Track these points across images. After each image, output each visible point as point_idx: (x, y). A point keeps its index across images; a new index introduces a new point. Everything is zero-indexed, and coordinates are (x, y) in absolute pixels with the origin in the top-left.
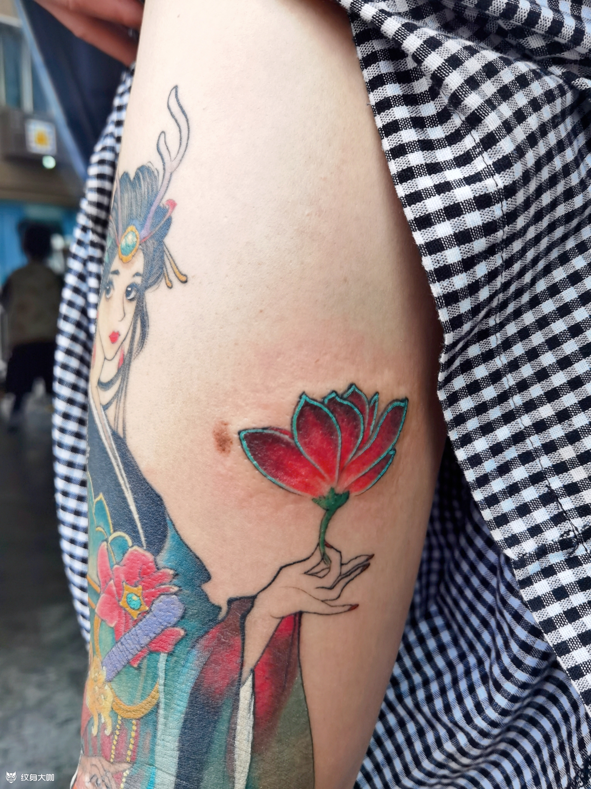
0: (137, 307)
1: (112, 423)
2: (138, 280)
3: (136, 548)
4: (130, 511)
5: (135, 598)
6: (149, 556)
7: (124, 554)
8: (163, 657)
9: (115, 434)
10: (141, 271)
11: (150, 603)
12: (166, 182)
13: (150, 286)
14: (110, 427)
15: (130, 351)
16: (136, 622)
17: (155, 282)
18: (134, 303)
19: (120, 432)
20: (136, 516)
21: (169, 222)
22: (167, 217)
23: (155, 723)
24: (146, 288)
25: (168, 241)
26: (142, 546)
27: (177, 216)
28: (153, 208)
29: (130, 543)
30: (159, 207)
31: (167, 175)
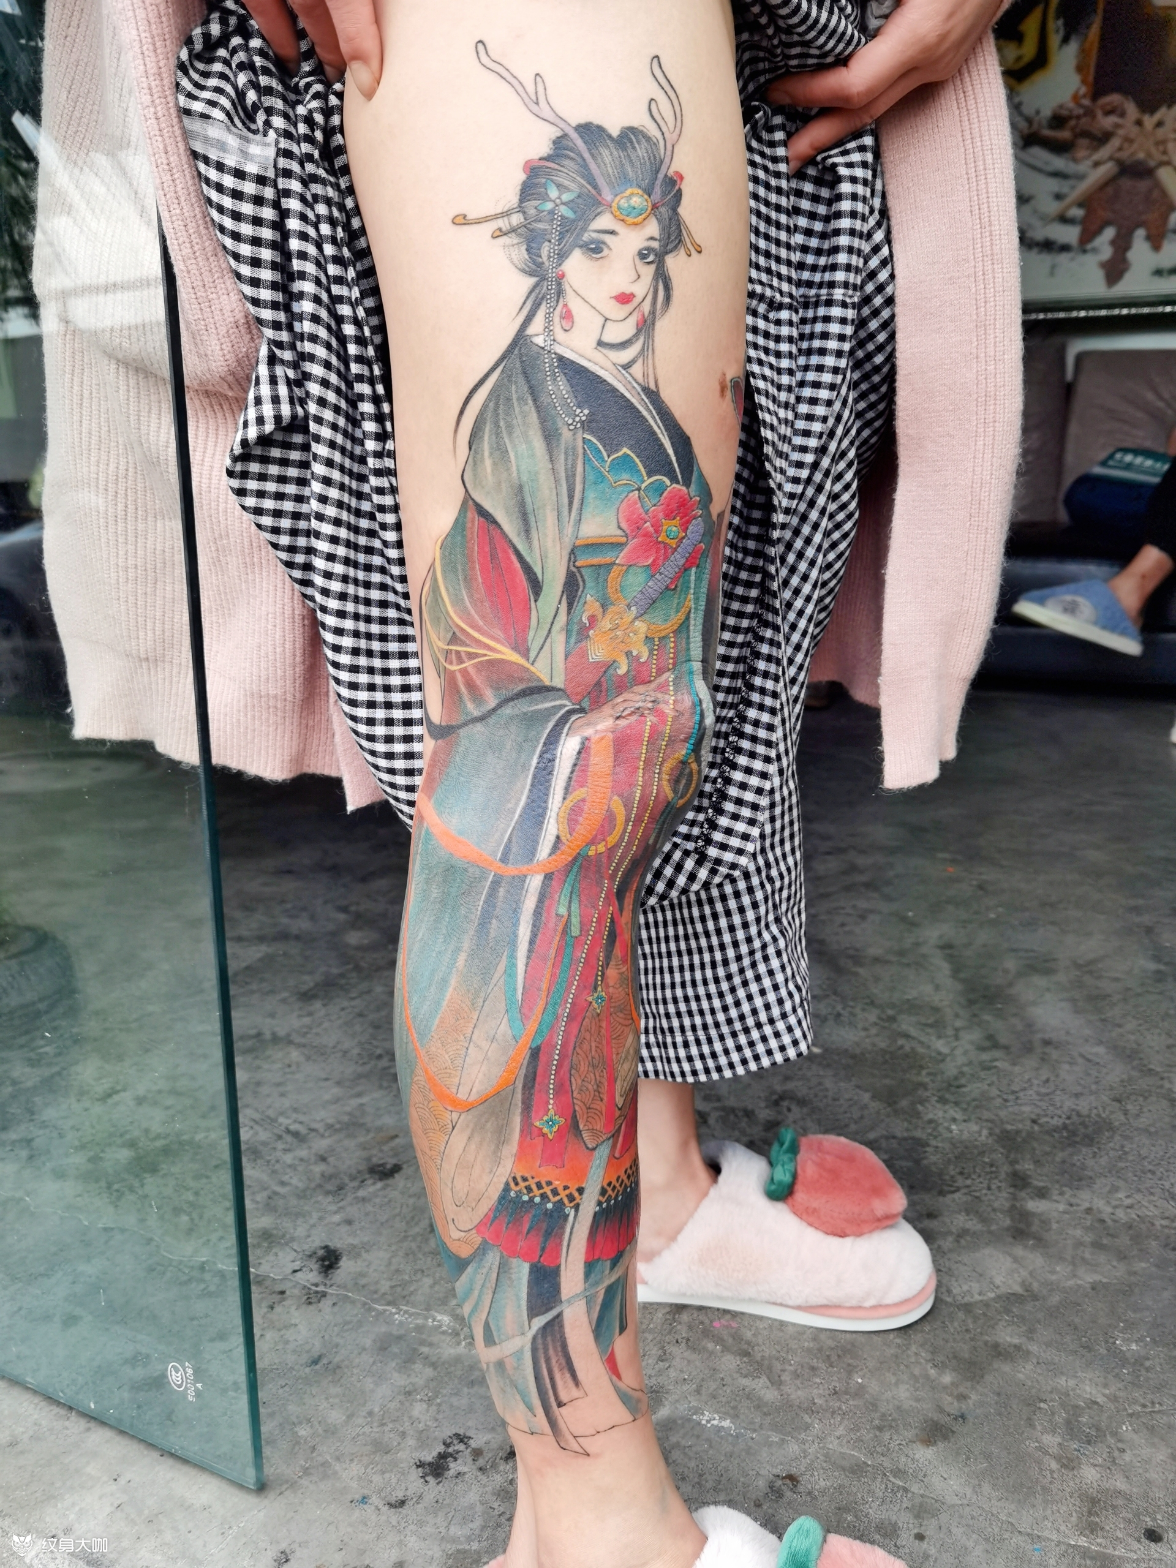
0: (657, 269)
1: (640, 380)
2: (655, 245)
3: (674, 485)
4: (668, 455)
5: (674, 529)
6: (684, 488)
7: (661, 495)
8: (694, 570)
9: (646, 390)
10: (657, 235)
11: (685, 530)
12: (669, 153)
13: (671, 251)
14: (639, 384)
15: (653, 312)
16: (675, 549)
17: (676, 247)
18: (653, 267)
19: (652, 386)
20: (674, 459)
21: (679, 195)
22: (677, 188)
23: (688, 626)
24: (667, 253)
25: (680, 210)
26: (678, 482)
27: (687, 188)
28: (661, 176)
29: (668, 482)
30: (666, 176)
31: (669, 147)
